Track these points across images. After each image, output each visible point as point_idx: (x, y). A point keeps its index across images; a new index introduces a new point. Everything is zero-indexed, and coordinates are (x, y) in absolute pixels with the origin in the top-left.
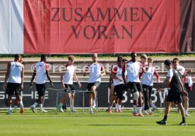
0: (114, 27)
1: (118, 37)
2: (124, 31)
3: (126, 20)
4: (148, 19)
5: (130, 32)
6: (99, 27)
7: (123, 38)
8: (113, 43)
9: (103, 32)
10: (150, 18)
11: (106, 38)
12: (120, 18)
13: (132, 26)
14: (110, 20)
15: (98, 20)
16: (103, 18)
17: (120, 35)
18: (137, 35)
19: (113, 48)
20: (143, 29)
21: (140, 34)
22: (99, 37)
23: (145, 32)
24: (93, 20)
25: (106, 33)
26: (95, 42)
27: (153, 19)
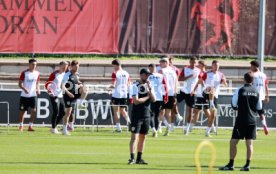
0: (32, 17)
1: (39, 32)
2: (47, 24)
3: (49, 9)
4: (78, 9)
5: (54, 25)
6: (13, 17)
7: (45, 33)
8: (32, 40)
9: (18, 25)
10: (81, 9)
11: (22, 32)
12: (41, 6)
13: (56, 18)
14: (28, 9)
15: (11, 9)
16: (19, 6)
17: (41, 29)
18: (63, 30)
19: (32, 46)
20: (72, 23)
21: (68, 28)
22: (13, 32)
23: (73, 25)
24: (5, 8)
25: (23, 26)
26: (7, 39)
27: (84, 9)
